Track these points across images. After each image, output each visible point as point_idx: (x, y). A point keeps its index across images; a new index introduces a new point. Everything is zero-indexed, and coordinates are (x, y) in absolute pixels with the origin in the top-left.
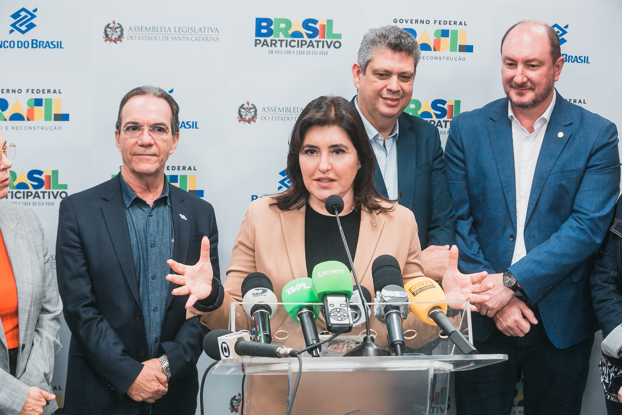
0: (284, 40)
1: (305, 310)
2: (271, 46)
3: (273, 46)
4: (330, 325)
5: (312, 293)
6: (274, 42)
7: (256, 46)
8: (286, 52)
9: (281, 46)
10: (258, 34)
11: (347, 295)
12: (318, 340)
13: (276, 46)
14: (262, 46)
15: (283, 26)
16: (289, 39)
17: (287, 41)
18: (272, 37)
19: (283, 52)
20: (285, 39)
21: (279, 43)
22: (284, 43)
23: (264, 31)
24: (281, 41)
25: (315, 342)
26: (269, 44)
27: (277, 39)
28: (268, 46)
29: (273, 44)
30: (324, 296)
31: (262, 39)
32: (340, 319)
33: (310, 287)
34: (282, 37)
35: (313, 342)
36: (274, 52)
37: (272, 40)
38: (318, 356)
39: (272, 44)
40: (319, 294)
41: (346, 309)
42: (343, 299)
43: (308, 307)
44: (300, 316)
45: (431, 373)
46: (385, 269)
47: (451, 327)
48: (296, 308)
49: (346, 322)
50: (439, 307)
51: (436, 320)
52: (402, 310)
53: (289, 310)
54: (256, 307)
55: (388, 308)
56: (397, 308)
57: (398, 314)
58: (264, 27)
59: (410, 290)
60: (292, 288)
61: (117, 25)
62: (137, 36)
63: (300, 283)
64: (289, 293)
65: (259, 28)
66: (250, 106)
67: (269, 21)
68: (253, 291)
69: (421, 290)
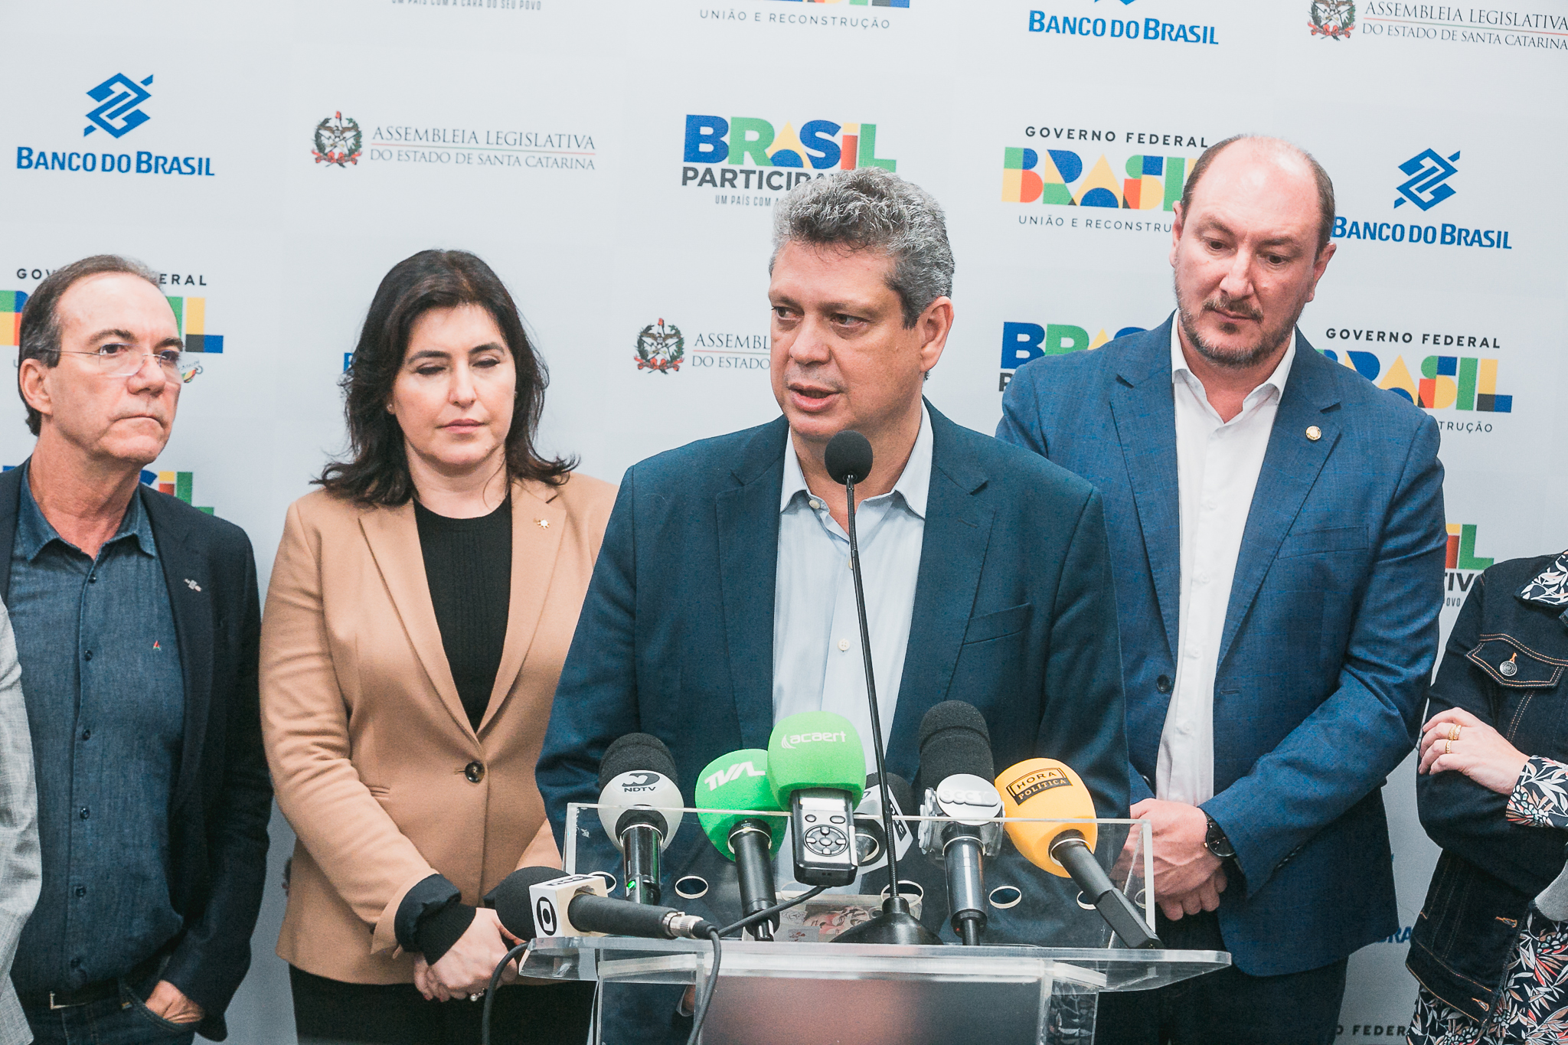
0: (754, 172)
1: (747, 829)
2: (723, 185)
3: (727, 184)
4: (801, 866)
5: (766, 784)
6: (729, 176)
7: (684, 183)
8: (758, 201)
9: (747, 186)
10: (692, 153)
11: (849, 794)
12: (772, 899)
13: (733, 186)
14: (700, 184)
15: (752, 136)
16: (768, 170)
17: (761, 173)
18: (725, 164)
19: (751, 201)
20: (758, 169)
21: (741, 178)
22: (754, 178)
23: (706, 148)
24: (748, 173)
25: (764, 905)
26: (718, 180)
27: (737, 168)
28: (715, 185)
29: (728, 179)
30: (793, 795)
31: (701, 167)
32: (827, 851)
33: (763, 773)
34: (749, 163)
35: (759, 905)
36: (729, 200)
37: (724, 171)
38: (771, 939)
39: (724, 180)
40: (783, 791)
41: (843, 827)
42: (837, 805)
43: (757, 822)
44: (736, 841)
45: (1046, 993)
46: (951, 736)
47: (1102, 882)
48: (725, 822)
49: (842, 859)
50: (1077, 833)
51: (1068, 865)
52: (986, 838)
53: (709, 827)
54: (629, 817)
55: (951, 830)
56: (975, 831)
57: (976, 846)
58: (706, 139)
59: (1009, 789)
60: (720, 774)
61: (345, 124)
62: (395, 150)
63: (740, 762)
64: (713, 786)
65: (693, 139)
66: (668, 331)
67: (720, 125)
68: (626, 777)
69: (1036, 790)
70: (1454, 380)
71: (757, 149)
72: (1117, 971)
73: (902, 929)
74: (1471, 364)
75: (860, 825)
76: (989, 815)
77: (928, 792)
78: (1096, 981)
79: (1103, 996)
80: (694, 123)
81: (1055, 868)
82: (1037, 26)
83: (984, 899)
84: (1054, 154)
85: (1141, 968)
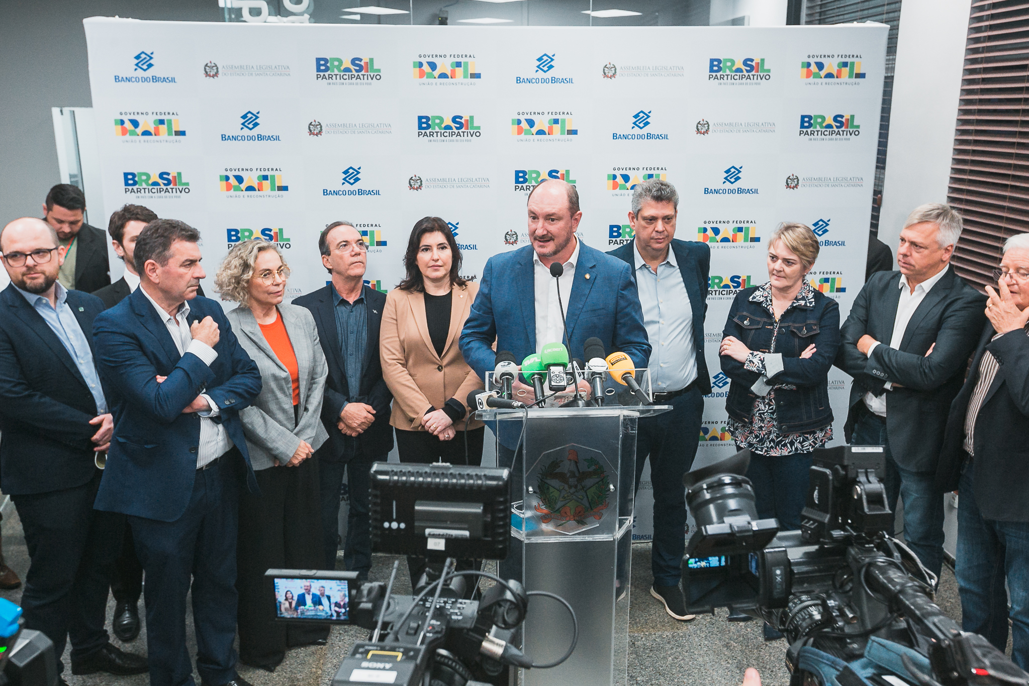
1: (536, 376)
4: (551, 386)
5: (541, 363)
11: (564, 365)
12: (543, 396)
25: (541, 398)
28: (524, 190)
30: (548, 366)
31: (520, 185)
32: (558, 382)
33: (539, 361)
38: (543, 407)
39: (527, 189)
40: (546, 365)
41: (562, 375)
42: (561, 368)
43: (538, 374)
44: (533, 380)
45: (622, 418)
46: (592, 347)
47: (637, 387)
48: (530, 375)
49: (562, 384)
50: (630, 373)
51: (627, 382)
52: (603, 376)
53: (525, 376)
54: (503, 375)
55: (593, 374)
56: (600, 374)
57: (601, 378)
58: (521, 177)
59: (610, 361)
60: (528, 361)
61: (417, 178)
62: (432, 185)
63: (533, 357)
64: (526, 365)
65: (517, 177)
66: (513, 233)
67: (524, 173)
68: (502, 363)
69: (617, 361)
70: (743, 234)
71: (536, 179)
72: (642, 412)
73: (580, 403)
74: (747, 229)
75: (567, 374)
76: (604, 369)
77: (587, 363)
78: (636, 414)
79: (639, 418)
80: (517, 172)
81: (624, 383)
82: (615, 138)
83: (603, 392)
84: (622, 175)
85: (649, 411)
